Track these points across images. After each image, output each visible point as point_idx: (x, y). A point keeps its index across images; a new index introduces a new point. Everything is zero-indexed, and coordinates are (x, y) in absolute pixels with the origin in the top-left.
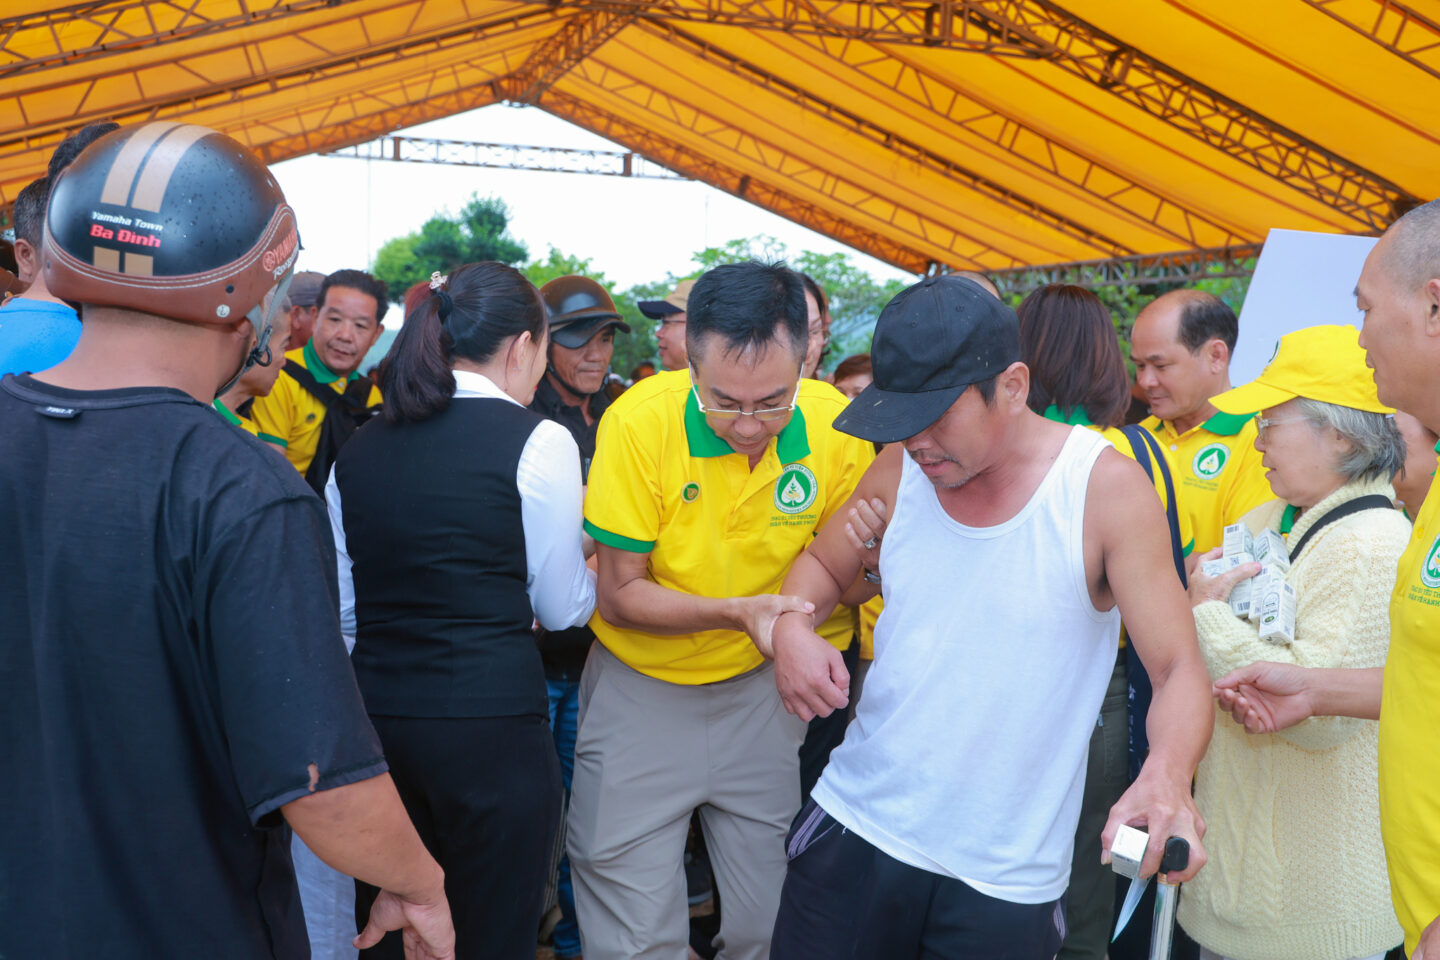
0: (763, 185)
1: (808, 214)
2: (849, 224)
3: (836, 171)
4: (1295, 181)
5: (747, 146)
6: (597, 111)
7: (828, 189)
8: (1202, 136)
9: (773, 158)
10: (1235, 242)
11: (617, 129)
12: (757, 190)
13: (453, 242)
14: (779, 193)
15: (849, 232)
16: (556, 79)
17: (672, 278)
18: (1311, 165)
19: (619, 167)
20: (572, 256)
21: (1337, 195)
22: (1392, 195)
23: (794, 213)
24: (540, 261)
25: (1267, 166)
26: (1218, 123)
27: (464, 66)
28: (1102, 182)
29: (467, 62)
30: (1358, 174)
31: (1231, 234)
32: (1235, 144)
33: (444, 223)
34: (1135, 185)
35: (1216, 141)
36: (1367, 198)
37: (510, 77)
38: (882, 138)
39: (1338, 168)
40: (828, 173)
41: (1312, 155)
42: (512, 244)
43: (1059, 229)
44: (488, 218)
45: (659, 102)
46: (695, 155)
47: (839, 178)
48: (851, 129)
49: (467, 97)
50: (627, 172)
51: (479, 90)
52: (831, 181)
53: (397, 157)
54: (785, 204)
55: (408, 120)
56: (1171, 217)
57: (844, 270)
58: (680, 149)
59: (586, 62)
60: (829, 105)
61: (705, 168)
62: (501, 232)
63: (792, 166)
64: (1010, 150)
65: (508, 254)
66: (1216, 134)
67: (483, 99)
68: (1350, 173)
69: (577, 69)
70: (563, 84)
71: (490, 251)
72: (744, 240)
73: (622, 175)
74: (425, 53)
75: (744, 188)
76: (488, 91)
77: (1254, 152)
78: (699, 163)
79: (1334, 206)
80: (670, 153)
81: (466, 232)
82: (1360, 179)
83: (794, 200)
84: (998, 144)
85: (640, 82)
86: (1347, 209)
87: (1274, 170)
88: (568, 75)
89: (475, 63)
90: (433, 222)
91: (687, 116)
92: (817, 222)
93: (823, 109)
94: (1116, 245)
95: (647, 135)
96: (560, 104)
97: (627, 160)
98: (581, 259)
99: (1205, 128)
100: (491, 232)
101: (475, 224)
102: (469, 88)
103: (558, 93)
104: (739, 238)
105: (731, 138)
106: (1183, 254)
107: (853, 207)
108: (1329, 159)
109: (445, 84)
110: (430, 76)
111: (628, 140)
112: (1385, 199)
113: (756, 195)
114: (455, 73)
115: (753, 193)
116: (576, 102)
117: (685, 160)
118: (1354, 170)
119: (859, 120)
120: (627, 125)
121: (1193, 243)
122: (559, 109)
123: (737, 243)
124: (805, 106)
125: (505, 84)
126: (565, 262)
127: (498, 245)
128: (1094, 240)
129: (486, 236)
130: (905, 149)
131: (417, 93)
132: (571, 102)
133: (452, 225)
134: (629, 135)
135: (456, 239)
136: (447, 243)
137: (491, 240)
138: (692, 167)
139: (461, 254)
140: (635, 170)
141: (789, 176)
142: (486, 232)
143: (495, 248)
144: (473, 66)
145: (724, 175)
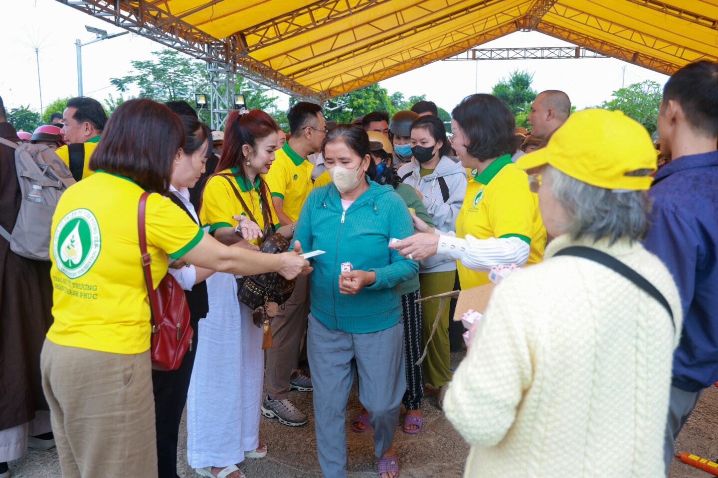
0: (646, 57)
1: (669, 68)
3: (684, 45)
5: (637, 37)
6: (564, 29)
7: (679, 54)
9: (650, 41)
11: (573, 37)
12: (642, 59)
13: (506, 94)
14: (653, 59)
16: (543, 16)
19: (573, 53)
23: (661, 68)
27: (501, 14)
29: (501, 12)
33: (503, 85)
37: (524, 18)
38: (711, 24)
40: (679, 46)
42: (531, 93)
44: (521, 82)
45: (592, 21)
46: (611, 45)
47: (685, 48)
48: (693, 21)
49: (505, 29)
50: (577, 56)
51: (510, 26)
52: (681, 50)
53: (474, 58)
54: (656, 64)
55: (479, 42)
58: (603, 43)
59: (555, 5)
60: (680, 11)
61: (616, 51)
62: (527, 88)
63: (659, 45)
65: (530, 97)
67: (512, 29)
69: (552, 9)
70: (546, 18)
71: (522, 96)
73: (574, 57)
74: (479, 9)
75: (635, 58)
76: (514, 25)
78: (613, 48)
80: (598, 45)
81: (512, 89)
83: (662, 62)
85: (583, 12)
88: (548, 13)
89: (505, 12)
90: (498, 86)
91: (605, 25)
93: (677, 13)
95: (587, 38)
96: (547, 28)
97: (577, 51)
101: (515, 86)
102: (505, 25)
103: (546, 23)
105: (628, 34)
109: (492, 23)
110: (485, 20)
111: (578, 41)
113: (642, 61)
114: (496, 18)
115: (640, 60)
116: (554, 26)
117: (606, 48)
119: (697, 16)
120: (578, 34)
122: (546, 30)
123: (635, 85)
124: (667, 13)
125: (522, 22)
127: (525, 94)
129: (520, 91)
131: (479, 29)
132: (552, 26)
133: (506, 86)
134: (579, 39)
135: (508, 93)
136: (504, 94)
137: (522, 92)
138: (608, 50)
139: (509, 99)
140: (581, 55)
141: (658, 50)
142: (520, 88)
143: (523, 95)
144: (504, 14)
145: (625, 53)
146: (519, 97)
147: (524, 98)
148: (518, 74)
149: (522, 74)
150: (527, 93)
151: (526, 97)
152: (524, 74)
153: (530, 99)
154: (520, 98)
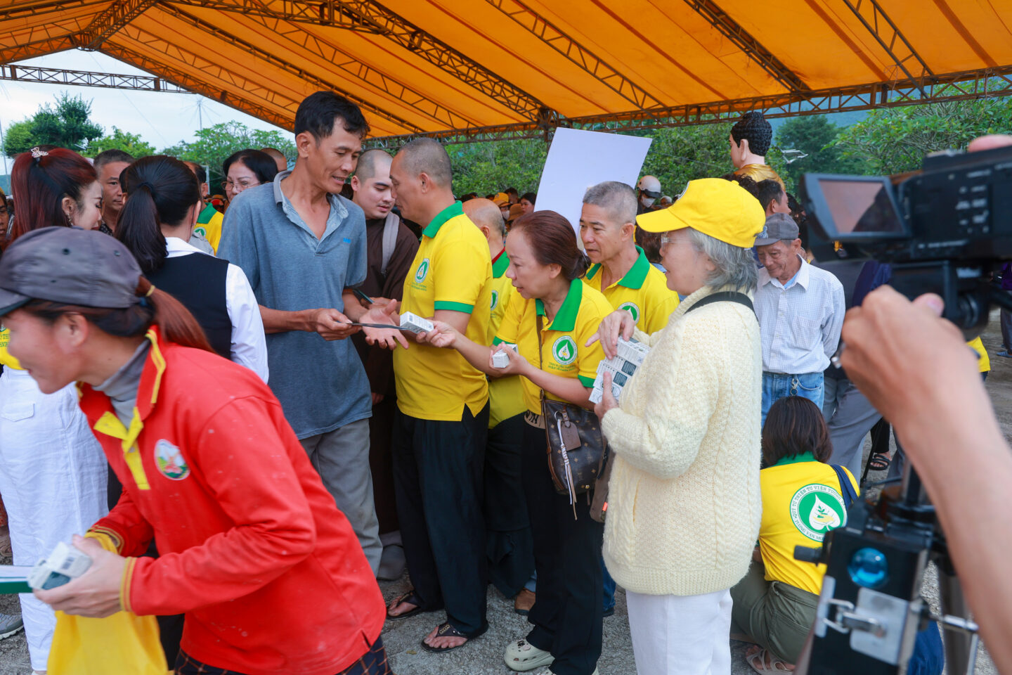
0: (234, 97)
1: (259, 112)
2: (282, 117)
3: (273, 89)
4: (498, 98)
5: (224, 75)
6: (136, 55)
7: (270, 98)
8: (457, 75)
9: (240, 82)
10: (471, 126)
11: (148, 65)
12: (231, 99)
13: (55, 126)
14: (242, 100)
15: (282, 121)
16: (110, 35)
17: (185, 144)
18: (505, 90)
19: (152, 85)
20: (129, 134)
21: (516, 105)
22: (539, 106)
23: (252, 111)
24: (110, 136)
25: (486, 90)
26: (464, 69)
27: (52, 25)
28: (409, 96)
29: (53, 23)
30: (525, 96)
31: (469, 122)
32: (472, 80)
33: (48, 115)
34: (425, 98)
35: (463, 78)
36: (529, 107)
37: (80, 33)
38: (298, 72)
39: (516, 92)
40: (269, 90)
41: (505, 86)
42: (91, 127)
43: (389, 120)
44: (75, 112)
45: (172, 50)
46: (195, 80)
47: (275, 93)
48: (281, 67)
49: (55, 44)
50: (157, 89)
51: (62, 40)
52: (271, 94)
53: (14, 77)
54: (247, 106)
55: (18, 55)
56: (442, 114)
57: (278, 140)
58: (186, 76)
59: (127, 27)
60: (268, 55)
61: (201, 86)
62: (84, 121)
63: (249, 86)
64: (364, 80)
65: (90, 133)
66: (463, 74)
67: (65, 45)
68: (521, 95)
69: (122, 30)
70: (114, 38)
71: (79, 131)
72: (224, 124)
73: (154, 90)
74: (25, 16)
75: (223, 98)
76: (68, 41)
77: (481, 84)
78: (199, 84)
79: (515, 110)
80: (181, 78)
81: (62, 120)
82: (525, 98)
83: (251, 104)
84: (358, 77)
85: (160, 39)
86: (521, 112)
87: (489, 92)
88: (117, 33)
89: (58, 24)
90: (41, 114)
91: (189, 58)
92: (264, 115)
93: (266, 56)
94: (416, 127)
95: (166, 68)
96: (113, 50)
97: (156, 82)
98: (134, 134)
99: (458, 71)
100: (78, 121)
101: (67, 116)
102: (56, 39)
103: (111, 44)
104: (221, 123)
105: (215, 70)
106: (447, 132)
107: (284, 108)
108: (512, 89)
109: (40, 35)
110: (30, 30)
111: (157, 71)
112: (536, 108)
113: (231, 102)
114: (46, 29)
115: (229, 100)
116: (123, 49)
117: (190, 82)
118: (523, 94)
119: (285, 63)
120: (155, 62)
121: (453, 127)
122: (113, 52)
123: (220, 126)
124: (255, 55)
125: (78, 37)
126: (124, 137)
127: (83, 128)
128: (405, 125)
129: (74, 123)
130: (309, 78)
131: (22, 40)
132: (120, 49)
133: (53, 117)
134: (156, 68)
135: (57, 125)
136: (51, 127)
137: (79, 126)
138: (193, 86)
139: (60, 134)
140: (162, 88)
141: (249, 92)
142: (75, 120)
143: (81, 130)
144: (57, 26)
145: (212, 90)
146: (75, 132)
147: (83, 133)
148: (68, 100)
149: (75, 101)
150: (86, 127)
151: (86, 132)
152: (78, 101)
153: (91, 135)
154: (77, 133)
